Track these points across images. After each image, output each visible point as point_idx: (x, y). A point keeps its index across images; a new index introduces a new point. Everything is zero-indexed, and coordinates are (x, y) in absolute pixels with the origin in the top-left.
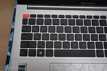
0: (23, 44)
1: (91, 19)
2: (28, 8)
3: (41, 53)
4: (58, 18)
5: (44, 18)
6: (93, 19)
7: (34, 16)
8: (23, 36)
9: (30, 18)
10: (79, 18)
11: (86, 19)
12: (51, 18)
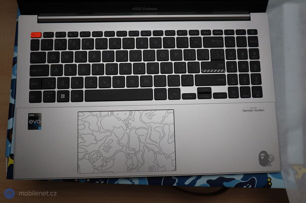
0: (33, 84)
1: (149, 37)
2: (39, 21)
3: (63, 96)
4: (91, 37)
5: (67, 38)
6: (152, 36)
7: (50, 34)
8: (33, 71)
9: (42, 38)
10: (128, 36)
11: (140, 36)
12: (79, 37)
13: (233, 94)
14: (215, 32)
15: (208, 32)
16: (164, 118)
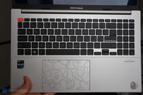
2: (22, 13)
4: (49, 22)
5: (37, 22)
6: (80, 22)
7: (27, 20)
8: (20, 38)
9: (24, 21)
10: (68, 22)
11: (74, 22)
12: (43, 21)
13: (120, 53)
14: (112, 20)
15: (109, 20)
16: (85, 64)
